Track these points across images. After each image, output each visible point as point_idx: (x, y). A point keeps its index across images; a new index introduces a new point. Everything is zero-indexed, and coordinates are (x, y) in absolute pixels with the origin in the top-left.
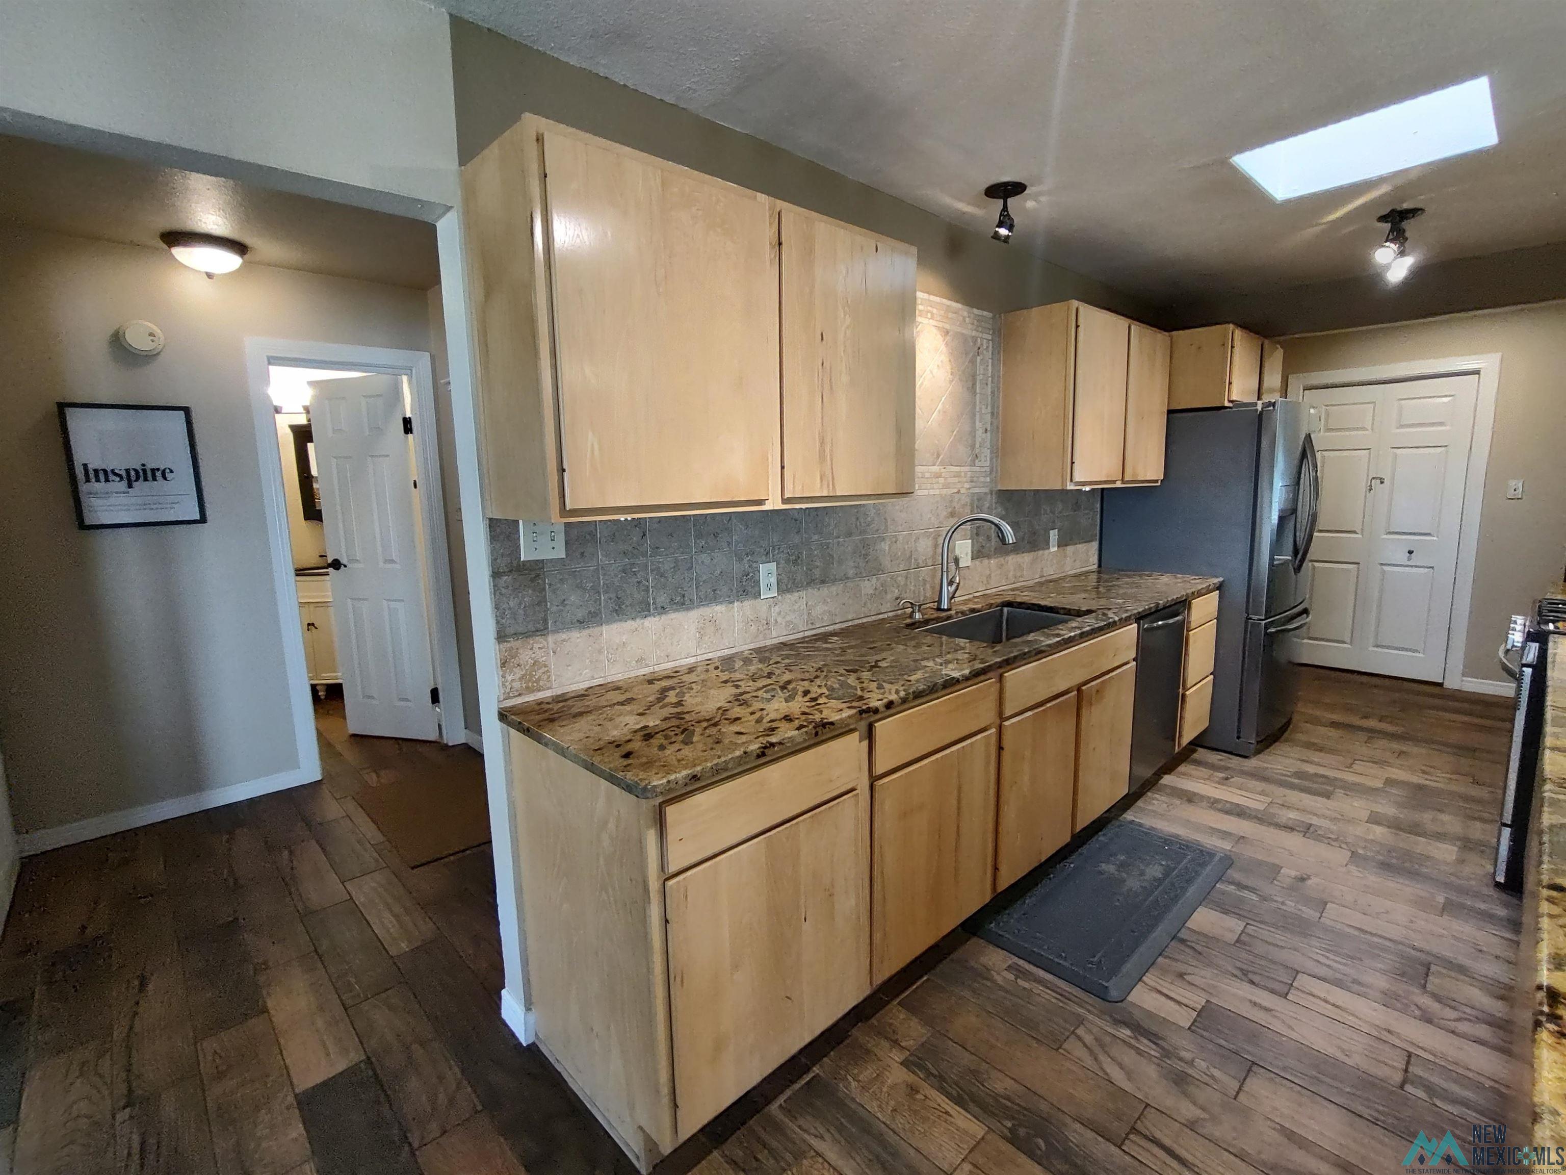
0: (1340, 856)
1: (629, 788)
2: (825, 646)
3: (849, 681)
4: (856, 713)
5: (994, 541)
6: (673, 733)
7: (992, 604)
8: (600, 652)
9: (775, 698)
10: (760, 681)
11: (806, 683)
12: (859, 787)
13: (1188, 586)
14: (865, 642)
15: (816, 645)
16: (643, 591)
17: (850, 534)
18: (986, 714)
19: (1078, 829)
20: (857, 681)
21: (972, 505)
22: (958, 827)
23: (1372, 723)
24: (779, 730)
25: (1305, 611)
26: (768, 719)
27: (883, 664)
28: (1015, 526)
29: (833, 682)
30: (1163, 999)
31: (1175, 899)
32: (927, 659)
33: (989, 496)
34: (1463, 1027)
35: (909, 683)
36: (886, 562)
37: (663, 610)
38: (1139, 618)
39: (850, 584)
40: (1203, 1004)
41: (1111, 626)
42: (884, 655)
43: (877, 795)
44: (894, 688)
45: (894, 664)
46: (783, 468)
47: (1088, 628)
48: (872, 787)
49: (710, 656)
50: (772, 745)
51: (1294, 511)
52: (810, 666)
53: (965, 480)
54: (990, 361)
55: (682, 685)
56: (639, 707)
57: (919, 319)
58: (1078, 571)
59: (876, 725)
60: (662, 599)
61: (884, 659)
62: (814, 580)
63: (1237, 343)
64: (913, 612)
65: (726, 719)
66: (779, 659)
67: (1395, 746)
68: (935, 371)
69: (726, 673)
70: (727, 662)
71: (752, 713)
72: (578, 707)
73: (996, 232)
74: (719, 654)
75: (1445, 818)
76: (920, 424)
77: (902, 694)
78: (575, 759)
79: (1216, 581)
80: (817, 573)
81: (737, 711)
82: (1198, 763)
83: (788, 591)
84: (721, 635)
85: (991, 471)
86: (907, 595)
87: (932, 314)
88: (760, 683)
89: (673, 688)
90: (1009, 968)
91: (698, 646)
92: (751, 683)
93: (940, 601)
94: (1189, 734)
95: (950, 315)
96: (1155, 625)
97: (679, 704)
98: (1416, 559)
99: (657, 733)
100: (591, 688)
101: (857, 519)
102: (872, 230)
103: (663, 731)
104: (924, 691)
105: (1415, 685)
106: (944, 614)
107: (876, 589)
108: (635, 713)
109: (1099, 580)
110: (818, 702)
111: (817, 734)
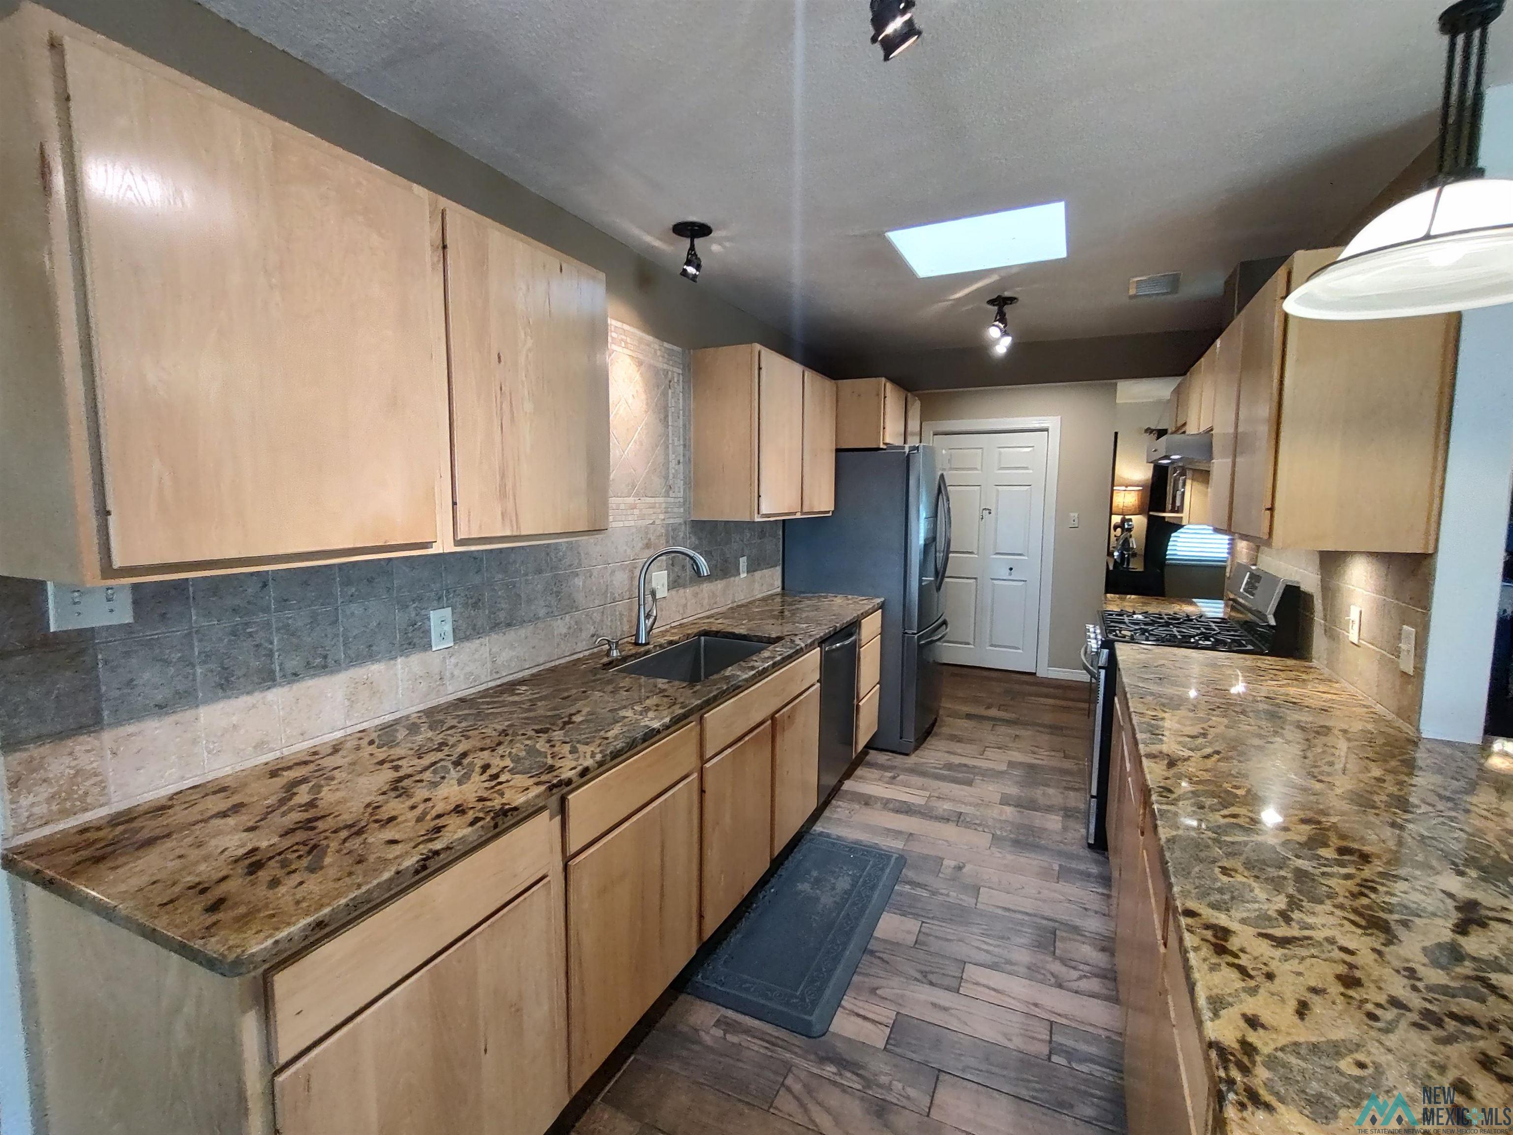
0: (983, 840)
1: (211, 964)
2: (511, 699)
3: (538, 746)
4: (546, 789)
5: (689, 571)
6: (297, 854)
7: (689, 634)
8: (195, 742)
9: (446, 781)
10: (428, 755)
11: (486, 753)
12: (550, 873)
13: (858, 607)
14: (559, 690)
15: (500, 699)
16: (264, 655)
17: (540, 571)
18: (688, 759)
19: (776, 853)
20: (548, 745)
21: (667, 535)
22: (663, 886)
23: (993, 712)
24: (446, 829)
25: (945, 623)
26: (434, 813)
27: (578, 719)
28: (708, 555)
29: (519, 749)
30: (860, 1021)
31: (862, 911)
32: (625, 707)
33: (683, 527)
34: (1084, 985)
35: (606, 742)
36: (580, 597)
37: (296, 676)
38: (822, 642)
39: (541, 625)
40: (894, 1017)
41: (799, 653)
42: (579, 704)
43: (572, 877)
44: (588, 749)
45: (590, 717)
46: (454, 504)
47: (779, 658)
48: (566, 868)
49: (365, 726)
50: (437, 853)
51: (934, 539)
52: (492, 729)
53: (659, 511)
54: (681, 394)
55: (320, 773)
56: (250, 817)
57: (612, 346)
58: (765, 594)
59: (570, 797)
60: (294, 663)
61: (579, 712)
62: (499, 624)
63: (888, 394)
64: (610, 649)
65: (376, 821)
66: (454, 722)
67: (1012, 731)
68: (630, 401)
69: (384, 749)
70: (387, 731)
71: (413, 808)
72: (151, 826)
73: (685, 270)
74: (377, 722)
75: (1051, 791)
76: (615, 453)
77: (599, 757)
78: (128, 923)
79: (879, 600)
80: (502, 615)
81: (394, 806)
82: (871, 765)
83: (467, 638)
84: (380, 698)
85: (685, 502)
86: (604, 631)
87: (626, 343)
88: (427, 761)
89: (304, 780)
90: (718, 1023)
91: (348, 716)
92: (416, 761)
93: (637, 635)
94: (863, 739)
95: (643, 346)
96: (834, 647)
97: (312, 804)
98: (1015, 575)
99: (270, 858)
100: (181, 792)
101: (548, 554)
102: (553, 247)
103: (280, 854)
104: (623, 748)
105: (1018, 676)
106: (643, 649)
107: (570, 628)
108: (241, 828)
109: (783, 603)
110: (500, 780)
111: (496, 826)
